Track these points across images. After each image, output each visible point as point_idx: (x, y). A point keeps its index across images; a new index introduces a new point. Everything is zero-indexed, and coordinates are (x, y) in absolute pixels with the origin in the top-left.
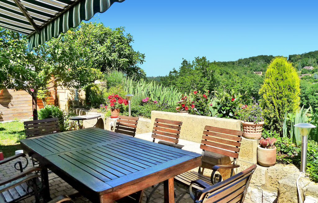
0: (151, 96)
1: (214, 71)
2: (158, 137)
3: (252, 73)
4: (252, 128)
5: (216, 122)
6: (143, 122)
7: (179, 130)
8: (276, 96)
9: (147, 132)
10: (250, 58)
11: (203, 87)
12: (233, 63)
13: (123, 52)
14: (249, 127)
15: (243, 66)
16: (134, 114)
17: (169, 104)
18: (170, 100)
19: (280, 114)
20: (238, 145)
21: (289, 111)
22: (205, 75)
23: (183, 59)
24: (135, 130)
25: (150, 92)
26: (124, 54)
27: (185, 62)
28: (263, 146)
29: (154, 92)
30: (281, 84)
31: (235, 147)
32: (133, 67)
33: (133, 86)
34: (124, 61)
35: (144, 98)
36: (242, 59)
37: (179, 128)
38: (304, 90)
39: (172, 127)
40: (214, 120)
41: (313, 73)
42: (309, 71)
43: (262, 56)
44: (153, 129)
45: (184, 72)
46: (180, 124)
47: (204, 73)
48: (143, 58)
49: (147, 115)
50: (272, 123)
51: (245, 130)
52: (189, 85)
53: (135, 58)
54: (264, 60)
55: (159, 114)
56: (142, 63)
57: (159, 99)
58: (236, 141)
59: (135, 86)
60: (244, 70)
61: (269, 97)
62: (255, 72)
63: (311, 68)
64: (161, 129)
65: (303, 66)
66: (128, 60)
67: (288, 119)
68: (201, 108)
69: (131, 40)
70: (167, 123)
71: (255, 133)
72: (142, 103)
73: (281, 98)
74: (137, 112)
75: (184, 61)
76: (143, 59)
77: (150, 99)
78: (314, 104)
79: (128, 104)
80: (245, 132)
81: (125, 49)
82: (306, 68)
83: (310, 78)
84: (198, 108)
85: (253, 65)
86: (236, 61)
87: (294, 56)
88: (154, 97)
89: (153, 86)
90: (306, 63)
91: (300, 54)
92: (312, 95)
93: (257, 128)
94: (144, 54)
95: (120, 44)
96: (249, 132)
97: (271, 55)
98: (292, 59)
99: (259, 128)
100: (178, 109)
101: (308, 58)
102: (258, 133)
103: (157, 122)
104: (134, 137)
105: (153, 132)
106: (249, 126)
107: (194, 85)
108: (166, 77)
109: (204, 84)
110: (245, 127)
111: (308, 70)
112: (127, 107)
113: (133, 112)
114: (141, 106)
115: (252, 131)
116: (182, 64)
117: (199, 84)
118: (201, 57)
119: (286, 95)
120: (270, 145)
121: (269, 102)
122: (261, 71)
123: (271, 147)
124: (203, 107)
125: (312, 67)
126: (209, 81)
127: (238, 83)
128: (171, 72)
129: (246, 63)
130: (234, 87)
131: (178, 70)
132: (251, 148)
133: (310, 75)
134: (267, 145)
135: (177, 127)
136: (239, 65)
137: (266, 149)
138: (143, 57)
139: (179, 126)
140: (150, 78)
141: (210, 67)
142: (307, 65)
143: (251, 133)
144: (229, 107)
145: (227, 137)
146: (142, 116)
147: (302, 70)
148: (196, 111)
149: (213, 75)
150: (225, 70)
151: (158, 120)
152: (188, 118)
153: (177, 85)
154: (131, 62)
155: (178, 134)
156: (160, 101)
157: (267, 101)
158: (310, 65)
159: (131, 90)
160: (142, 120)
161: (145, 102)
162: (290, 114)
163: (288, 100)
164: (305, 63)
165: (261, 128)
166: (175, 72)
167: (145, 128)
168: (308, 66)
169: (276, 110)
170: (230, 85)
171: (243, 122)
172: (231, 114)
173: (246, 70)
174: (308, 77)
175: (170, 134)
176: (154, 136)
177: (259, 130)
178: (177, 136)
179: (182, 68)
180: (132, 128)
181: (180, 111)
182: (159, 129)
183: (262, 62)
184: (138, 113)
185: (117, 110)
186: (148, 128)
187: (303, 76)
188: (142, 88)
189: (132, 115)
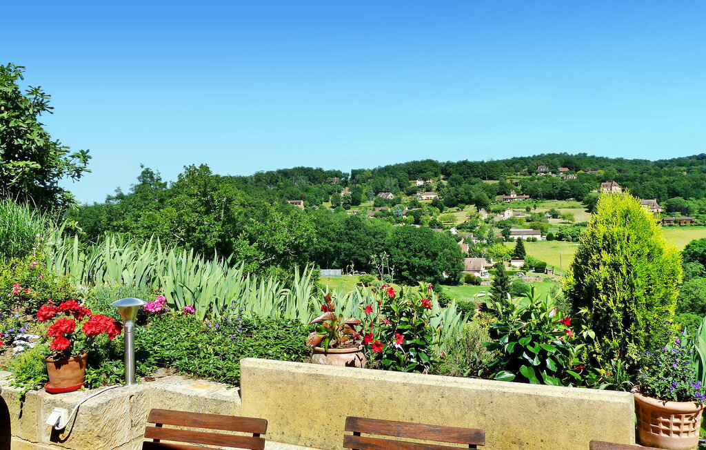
3: (284, 203)
10: (279, 172)
12: (244, 180)
14: (680, 418)
15: (265, 188)
23: (142, 167)
26: (24, 147)
34: (27, 169)
36: (262, 174)
38: (382, 238)
41: (393, 206)
42: (387, 201)
43: (302, 169)
47: (206, 204)
48: (85, 162)
52: (167, 231)
54: (307, 177)
60: (267, 196)
62: (289, 202)
63: (391, 196)
65: (377, 193)
66: (38, 165)
69: (41, 106)
75: (143, 173)
76: (82, 165)
78: (401, 264)
80: (662, 435)
82: (381, 195)
83: (389, 214)
85: (286, 185)
86: (251, 177)
87: (361, 172)
90: (382, 186)
91: (372, 168)
92: (397, 247)
94: (88, 151)
95: (13, 117)
96: (678, 433)
97: (319, 167)
98: (358, 177)
101: (385, 176)
106: (678, 414)
107: (178, 232)
109: (208, 230)
111: (385, 200)
115: (685, 428)
116: (139, 178)
117: (197, 231)
118: (196, 165)
122: (301, 199)
125: (391, 194)
126: (221, 223)
128: (109, 198)
129: (270, 181)
131: (128, 192)
133: (389, 210)
136: (256, 186)
138: (84, 156)
142: (384, 190)
143: (684, 436)
147: (374, 199)
158: (387, 191)
164: (380, 187)
166: (120, 197)
168: (385, 192)
173: (272, 197)
174: (386, 212)
179: (139, 189)
183: (304, 181)
185: (77, 359)
187: (377, 210)
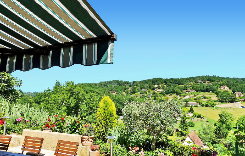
0: (24, 116)
1: (79, 92)
2: (26, 150)
3: (109, 93)
4: (86, 140)
5: (67, 137)
6: (15, 138)
7: (41, 144)
8: (104, 119)
9: (18, 146)
10: (108, 82)
11: (71, 104)
12: (96, 85)
13: (2, 78)
15: (103, 87)
16: (8, 132)
17: (38, 123)
18: (40, 119)
19: (105, 129)
20: (76, 151)
21: (111, 127)
22: (72, 94)
23: (56, 81)
24: (8, 146)
25: (24, 113)
26: (3, 80)
27: (58, 83)
28: (93, 150)
29: (27, 113)
30: (106, 112)
31: (75, 152)
32: (10, 89)
33: (9, 108)
35: (19, 118)
36: (102, 82)
37: (41, 143)
39: (37, 142)
40: (66, 136)
42: (145, 92)
43: (116, 81)
44: (23, 144)
45: (57, 91)
46: (42, 139)
47: (71, 93)
49: (20, 132)
50: (101, 135)
51: (83, 141)
52: (60, 102)
53: (13, 83)
54: (117, 84)
55: (29, 132)
56: (20, 87)
57: (31, 119)
58: (75, 149)
59: (11, 107)
60: (103, 90)
61: (100, 119)
62: (111, 92)
63: (146, 90)
64: (29, 144)
65: (141, 89)
66: (6, 85)
67: (109, 132)
68: (59, 127)
70: (34, 139)
71: (88, 143)
72: (16, 122)
73: (106, 120)
74: (11, 129)
76: (20, 84)
77: (24, 118)
79: (4, 124)
80: (83, 143)
81: (5, 75)
82: (143, 90)
84: (58, 127)
85: (110, 86)
86: (98, 83)
87: (136, 82)
88: (27, 117)
89: (27, 107)
90: (143, 87)
91: (140, 81)
93: (89, 139)
94: (22, 80)
96: (85, 142)
97: (121, 80)
98: (135, 84)
99: (91, 139)
100: (44, 127)
101: (144, 83)
102: (90, 143)
103: (26, 139)
104: (6, 151)
105: (23, 146)
106: (85, 138)
107: (64, 102)
108: (42, 93)
109: (71, 102)
110: (83, 139)
111: (144, 92)
112: (2, 126)
113: (8, 130)
114: (15, 125)
115: (87, 141)
116: (55, 84)
117: (68, 102)
118: (70, 81)
119: (108, 119)
120: (96, 150)
121: (100, 122)
122: (115, 91)
123: (96, 151)
124: (61, 126)
126: (75, 100)
127: (97, 101)
128: (45, 91)
129: (105, 85)
130: (93, 104)
131: (52, 89)
132: (86, 152)
133: (146, 95)
134: (95, 149)
135: (40, 142)
136: (100, 86)
137: (94, 152)
138: (21, 82)
139: (42, 141)
140: (27, 93)
141: (76, 89)
143: (86, 143)
144: (76, 126)
145: (70, 146)
146: (15, 133)
147: (140, 91)
148: (56, 129)
149: (78, 95)
150: (90, 89)
151: (27, 137)
152: (50, 134)
153: (50, 102)
154: (9, 86)
155: (40, 147)
156: (31, 120)
157: (99, 122)
158: (145, 89)
159: (7, 111)
160: (14, 137)
161: (19, 121)
162: (111, 130)
163: (110, 121)
165: (92, 139)
166: (49, 90)
167: (17, 143)
168: (144, 89)
169: (104, 127)
170: (91, 103)
171: (82, 136)
172: (77, 131)
173: (105, 90)
174: (144, 96)
175: (35, 147)
176: (23, 149)
177: (91, 141)
178: (40, 148)
179: (55, 88)
180: (5, 144)
181: (45, 129)
182: (28, 144)
183: (116, 85)
184: (12, 131)
186: (19, 143)
187: (141, 95)
188: (17, 109)
189: (6, 132)
